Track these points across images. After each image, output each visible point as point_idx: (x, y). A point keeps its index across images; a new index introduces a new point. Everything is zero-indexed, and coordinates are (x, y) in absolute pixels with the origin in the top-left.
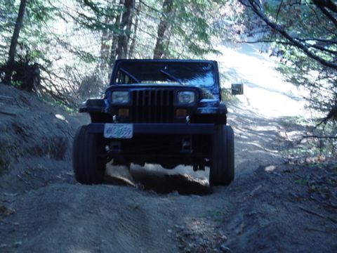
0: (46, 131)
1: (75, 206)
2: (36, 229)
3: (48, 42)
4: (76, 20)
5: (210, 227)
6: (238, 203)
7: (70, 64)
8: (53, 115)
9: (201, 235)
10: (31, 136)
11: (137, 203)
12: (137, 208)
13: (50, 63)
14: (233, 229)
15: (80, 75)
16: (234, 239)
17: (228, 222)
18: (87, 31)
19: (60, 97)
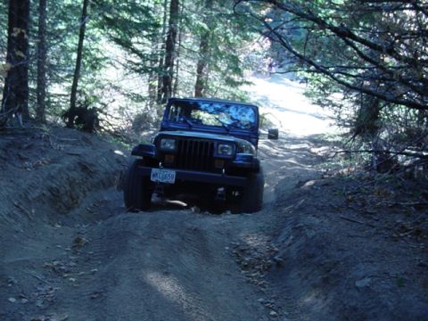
0: (107, 166)
1: (140, 233)
2: (108, 257)
3: (102, 88)
4: (126, 67)
5: (262, 241)
6: (285, 217)
7: (123, 105)
8: (112, 151)
9: (255, 250)
10: (95, 172)
11: (195, 226)
12: (195, 230)
13: (105, 106)
14: (283, 242)
15: (132, 114)
16: (285, 250)
17: (278, 235)
18: (135, 75)
19: (117, 134)
